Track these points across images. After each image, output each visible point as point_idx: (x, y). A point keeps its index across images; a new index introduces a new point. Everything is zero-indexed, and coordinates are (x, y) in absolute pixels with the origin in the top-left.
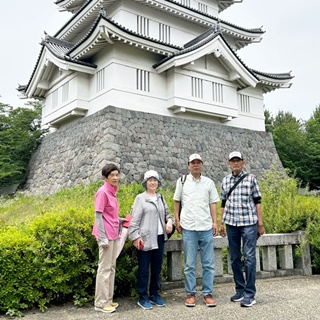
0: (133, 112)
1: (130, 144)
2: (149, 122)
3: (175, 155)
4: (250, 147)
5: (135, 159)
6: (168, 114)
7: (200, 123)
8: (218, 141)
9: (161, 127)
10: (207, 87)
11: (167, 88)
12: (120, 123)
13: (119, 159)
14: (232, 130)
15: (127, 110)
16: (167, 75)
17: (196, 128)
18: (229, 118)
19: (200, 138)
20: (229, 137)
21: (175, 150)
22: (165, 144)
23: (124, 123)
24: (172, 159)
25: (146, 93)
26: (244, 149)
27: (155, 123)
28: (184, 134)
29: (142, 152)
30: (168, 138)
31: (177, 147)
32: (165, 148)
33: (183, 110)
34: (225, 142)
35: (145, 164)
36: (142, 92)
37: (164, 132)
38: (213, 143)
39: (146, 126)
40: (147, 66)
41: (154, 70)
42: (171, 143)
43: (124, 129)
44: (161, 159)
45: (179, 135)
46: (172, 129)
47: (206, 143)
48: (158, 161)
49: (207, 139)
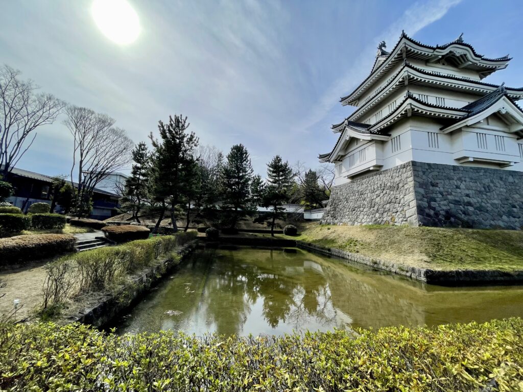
0: (429, 165)
1: (431, 188)
2: (442, 171)
3: (467, 195)
5: (438, 199)
6: (456, 164)
7: (484, 169)
8: (502, 183)
9: (452, 174)
10: (490, 139)
11: (452, 143)
12: (421, 173)
13: (426, 199)
14: (513, 174)
15: (425, 163)
16: (451, 134)
17: (481, 174)
18: (512, 164)
19: (486, 181)
20: (511, 179)
21: (467, 192)
22: (458, 187)
23: (424, 173)
24: (466, 199)
25: (436, 149)
27: (447, 171)
28: (471, 179)
29: (441, 193)
30: (459, 183)
31: (468, 189)
32: (458, 190)
33: (471, 160)
34: (508, 184)
35: (445, 202)
36: (434, 149)
37: (455, 178)
38: (498, 185)
39: (441, 174)
40: (435, 128)
41: (441, 132)
42: (462, 186)
43: (424, 177)
44: (457, 199)
45: (468, 180)
46: (461, 175)
47: (492, 185)
48: (456, 201)
49: (492, 182)
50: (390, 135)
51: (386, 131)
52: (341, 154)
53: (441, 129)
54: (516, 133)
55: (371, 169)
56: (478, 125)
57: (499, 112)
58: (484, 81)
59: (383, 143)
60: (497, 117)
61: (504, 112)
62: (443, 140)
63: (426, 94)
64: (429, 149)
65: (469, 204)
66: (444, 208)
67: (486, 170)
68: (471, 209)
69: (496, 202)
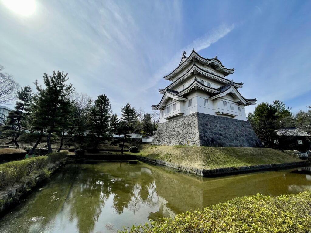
1: (205, 126)
2: (210, 118)
3: (220, 130)
4: (243, 127)
5: (208, 132)
6: (215, 115)
8: (233, 125)
9: (214, 120)
10: (228, 104)
11: (214, 105)
12: (201, 119)
13: (203, 132)
14: (237, 120)
15: (203, 114)
16: (214, 100)
17: (225, 120)
18: (236, 116)
19: (227, 124)
20: (236, 123)
22: (216, 126)
23: (202, 118)
24: (220, 132)
26: (242, 128)
27: (212, 118)
28: (221, 122)
29: (210, 129)
30: (217, 124)
31: (220, 127)
32: (217, 128)
33: (221, 113)
34: (235, 125)
35: (211, 134)
36: (206, 107)
37: (215, 122)
38: (232, 126)
40: (206, 97)
42: (218, 126)
43: (202, 121)
44: (216, 132)
45: (220, 122)
46: (217, 120)
47: (229, 126)
49: (229, 124)
50: (187, 98)
51: (186, 96)
52: (164, 106)
53: (209, 98)
54: (237, 103)
55: (178, 115)
56: (224, 98)
57: (231, 92)
58: (225, 78)
59: (184, 102)
60: (230, 94)
61: (233, 93)
62: (210, 103)
63: (203, 80)
64: (204, 107)
65: (221, 134)
66: (211, 136)
67: (227, 119)
68: (222, 137)
69: (231, 134)
